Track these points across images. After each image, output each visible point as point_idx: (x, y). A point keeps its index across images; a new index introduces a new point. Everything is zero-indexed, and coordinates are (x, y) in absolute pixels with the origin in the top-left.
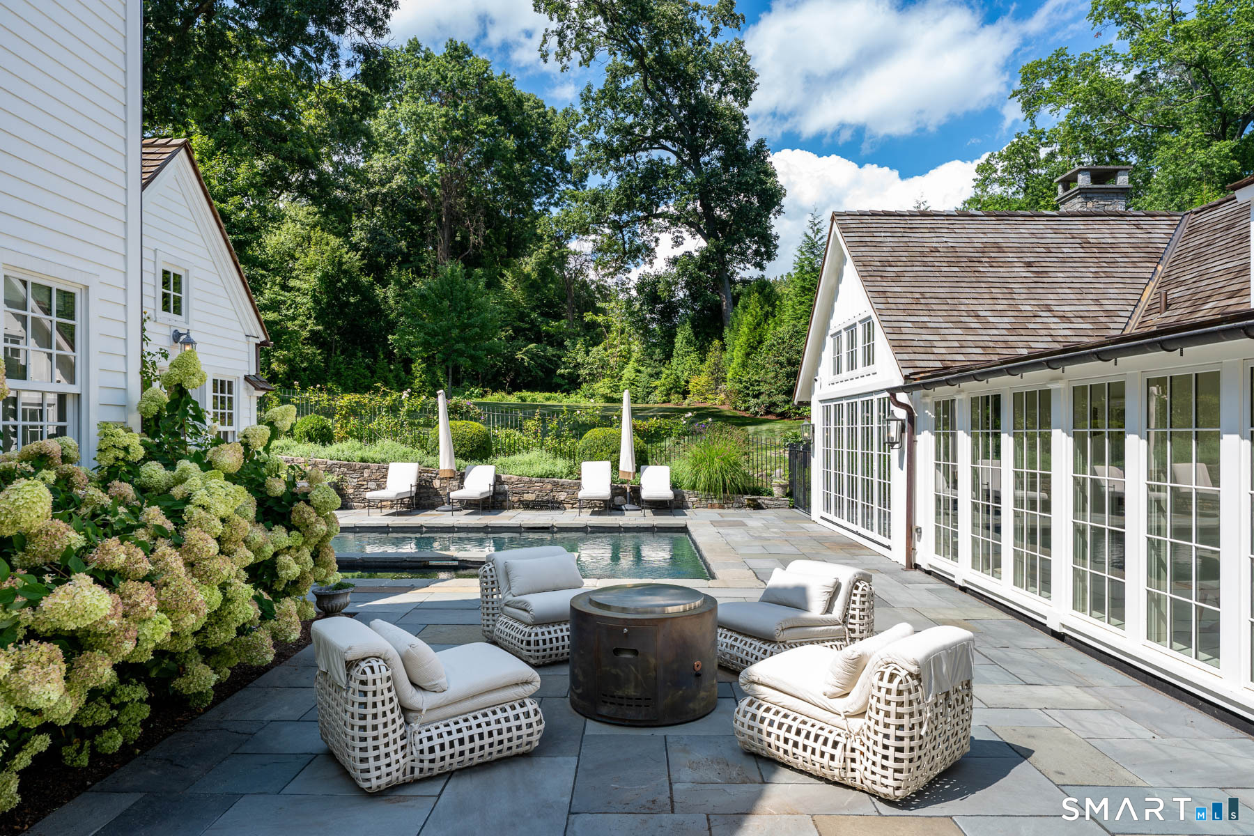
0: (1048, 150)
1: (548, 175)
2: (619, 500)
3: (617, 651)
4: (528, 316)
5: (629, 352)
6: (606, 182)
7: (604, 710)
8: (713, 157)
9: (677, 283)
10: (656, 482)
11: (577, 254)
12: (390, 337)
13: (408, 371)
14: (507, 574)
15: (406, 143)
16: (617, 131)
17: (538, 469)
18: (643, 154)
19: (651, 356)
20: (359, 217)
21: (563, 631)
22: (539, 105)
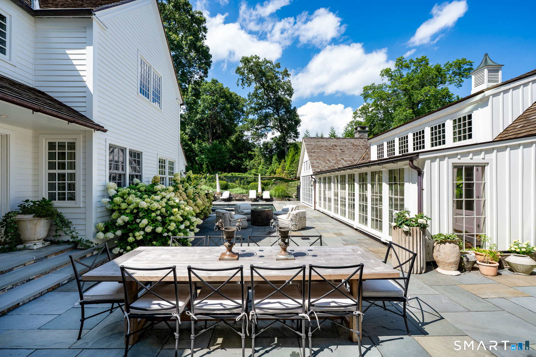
0: (372, 109)
1: (238, 113)
2: (258, 199)
3: (258, 215)
4: (233, 152)
5: (261, 162)
6: (254, 117)
7: (256, 224)
8: (282, 112)
9: (273, 144)
10: (266, 195)
11: (246, 136)
12: (196, 158)
13: (202, 167)
14: (239, 207)
15: (200, 106)
16: (257, 104)
17: (239, 192)
18: (264, 110)
19: (266, 163)
20: (188, 126)
21: (250, 216)
22: (236, 95)
